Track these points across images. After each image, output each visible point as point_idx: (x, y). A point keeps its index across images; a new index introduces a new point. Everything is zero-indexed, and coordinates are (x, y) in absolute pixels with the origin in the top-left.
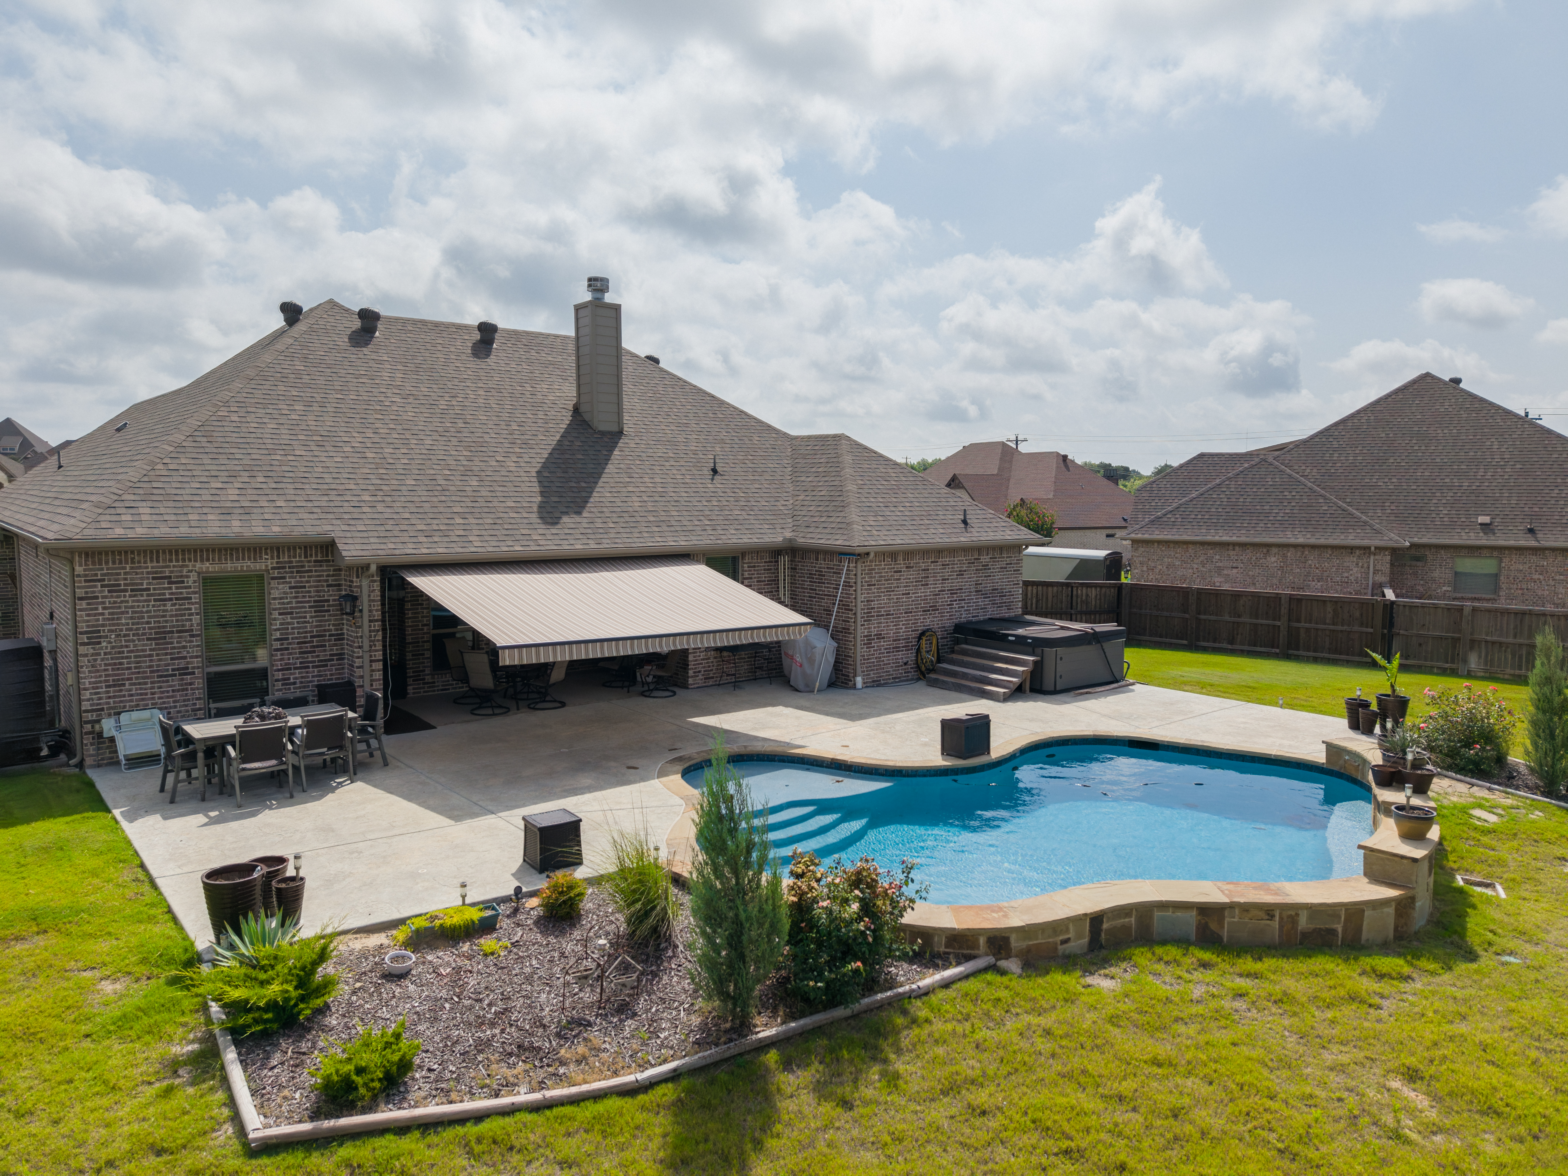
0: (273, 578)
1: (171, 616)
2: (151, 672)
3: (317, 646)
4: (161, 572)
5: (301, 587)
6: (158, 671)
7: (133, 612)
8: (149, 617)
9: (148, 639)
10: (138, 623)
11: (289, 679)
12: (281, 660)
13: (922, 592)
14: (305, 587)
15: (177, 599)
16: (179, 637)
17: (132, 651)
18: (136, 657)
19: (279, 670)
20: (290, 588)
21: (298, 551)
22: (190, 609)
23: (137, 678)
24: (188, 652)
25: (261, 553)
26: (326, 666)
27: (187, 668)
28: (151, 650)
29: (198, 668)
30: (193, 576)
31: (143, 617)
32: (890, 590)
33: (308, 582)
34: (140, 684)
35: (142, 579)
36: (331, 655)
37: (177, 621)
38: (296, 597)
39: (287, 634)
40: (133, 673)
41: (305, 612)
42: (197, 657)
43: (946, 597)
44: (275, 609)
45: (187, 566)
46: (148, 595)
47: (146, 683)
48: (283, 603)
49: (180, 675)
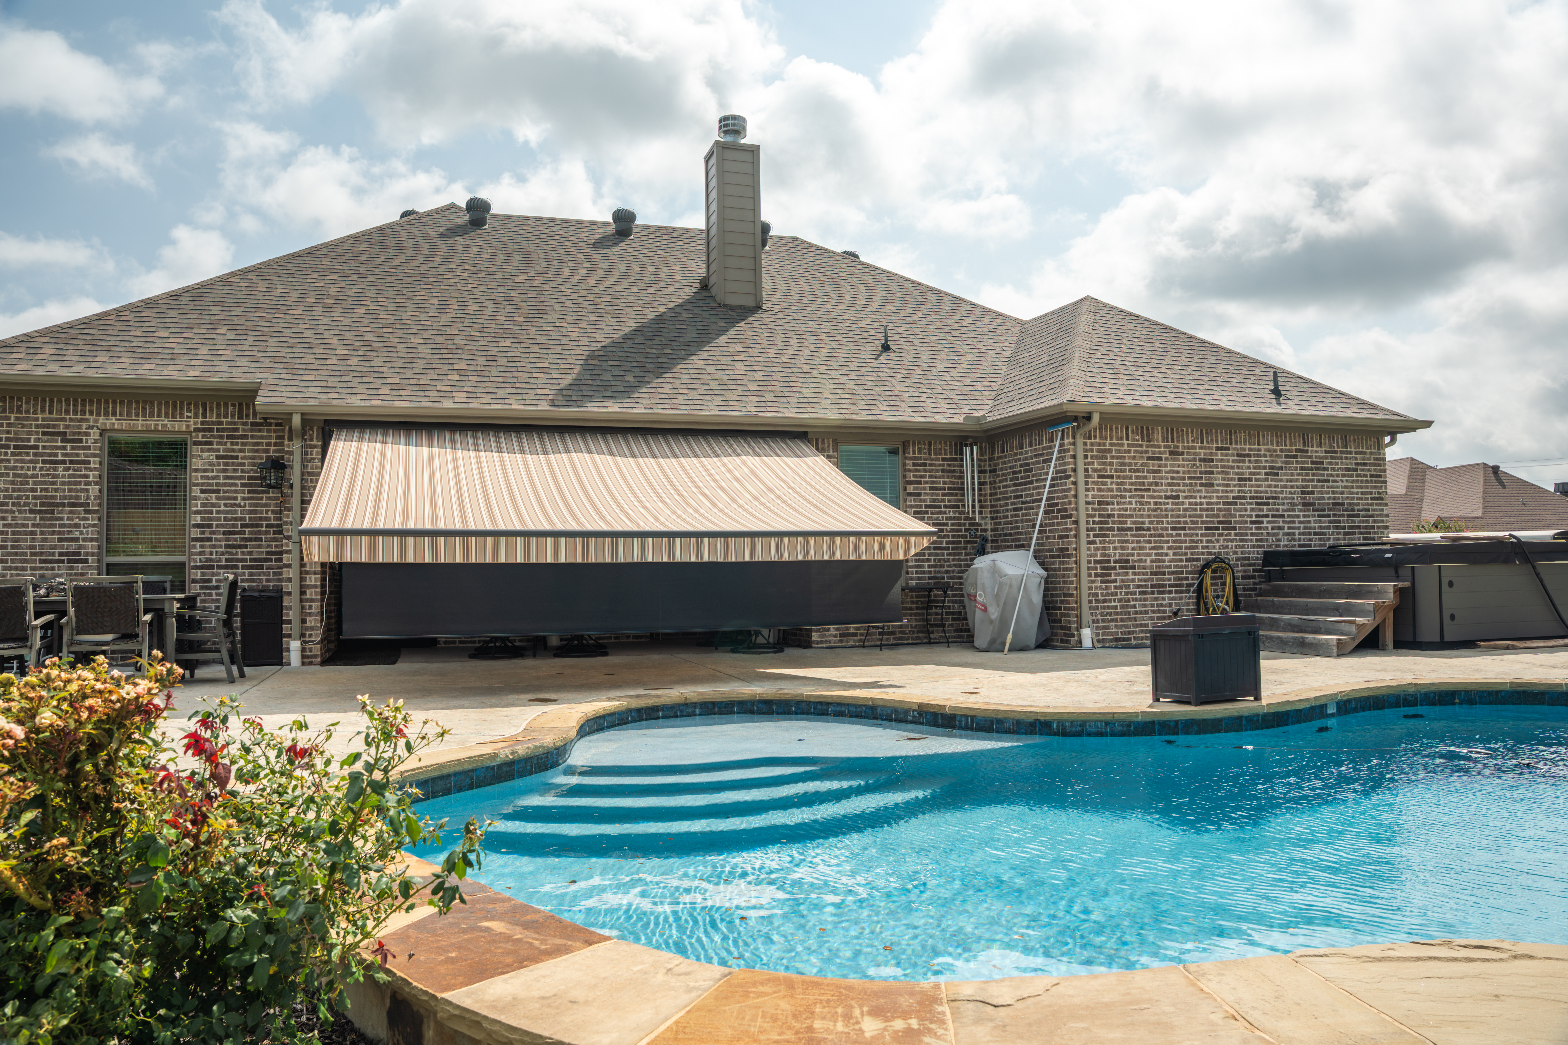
0: (195, 443)
1: (63, 483)
2: (32, 554)
3: (250, 540)
4: (54, 426)
5: (232, 457)
6: (41, 554)
7: (15, 475)
8: (35, 483)
9: (31, 512)
10: (19, 490)
11: (210, 581)
12: (201, 553)
13: (1201, 496)
14: (237, 458)
15: (71, 462)
16: (71, 512)
17: (10, 526)
18: (13, 533)
19: (197, 567)
20: (218, 457)
21: (231, 409)
22: (87, 476)
23: (13, 561)
24: (81, 533)
25: (181, 409)
26: (262, 567)
27: (79, 554)
28: (33, 525)
29: (93, 554)
30: (94, 434)
31: (27, 483)
32: (1141, 488)
33: (241, 451)
34: (16, 568)
35: (30, 433)
36: (268, 553)
37: (70, 490)
38: (225, 471)
39: (210, 519)
40: (9, 554)
41: (236, 492)
42: (92, 540)
43: (1249, 509)
44: (197, 485)
45: (87, 420)
46: (35, 455)
47: (24, 569)
48: (208, 478)
49: (69, 561)
